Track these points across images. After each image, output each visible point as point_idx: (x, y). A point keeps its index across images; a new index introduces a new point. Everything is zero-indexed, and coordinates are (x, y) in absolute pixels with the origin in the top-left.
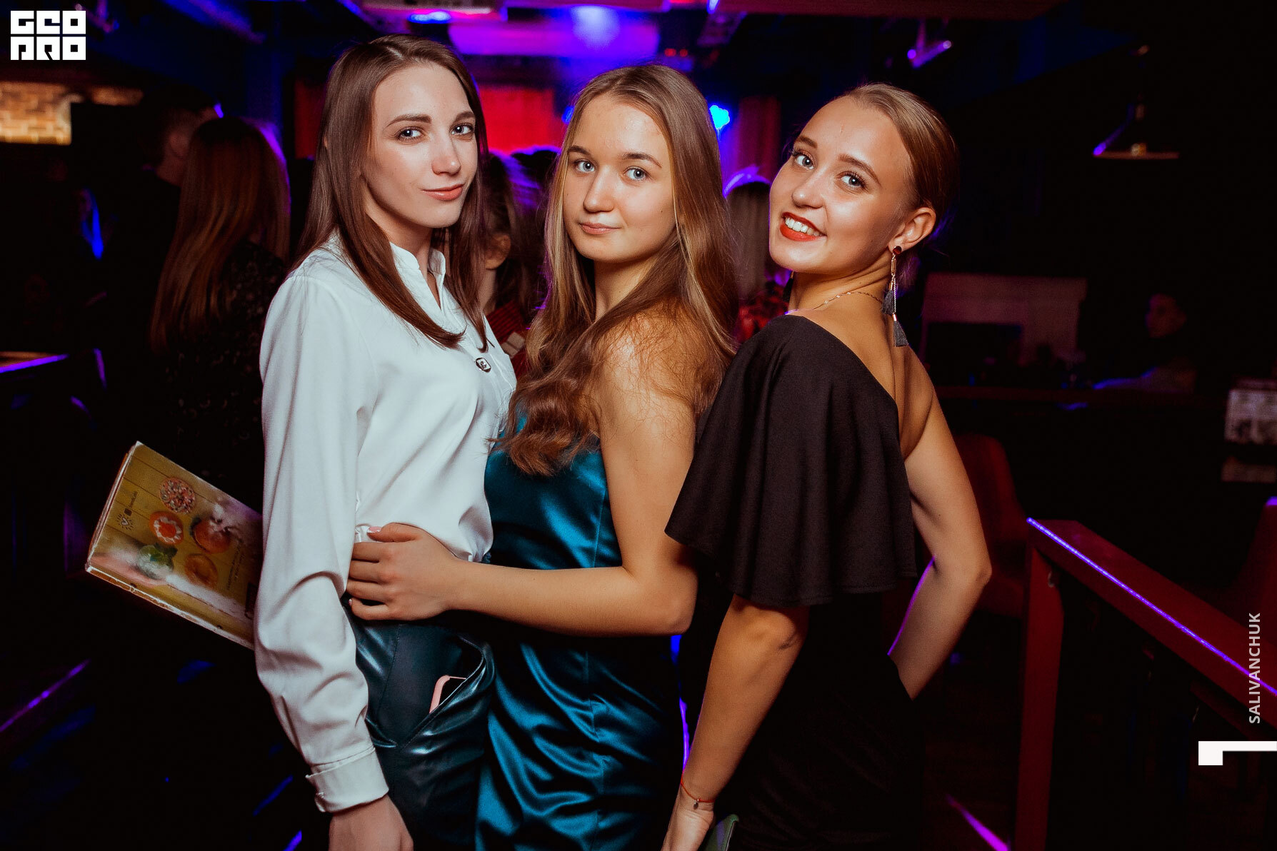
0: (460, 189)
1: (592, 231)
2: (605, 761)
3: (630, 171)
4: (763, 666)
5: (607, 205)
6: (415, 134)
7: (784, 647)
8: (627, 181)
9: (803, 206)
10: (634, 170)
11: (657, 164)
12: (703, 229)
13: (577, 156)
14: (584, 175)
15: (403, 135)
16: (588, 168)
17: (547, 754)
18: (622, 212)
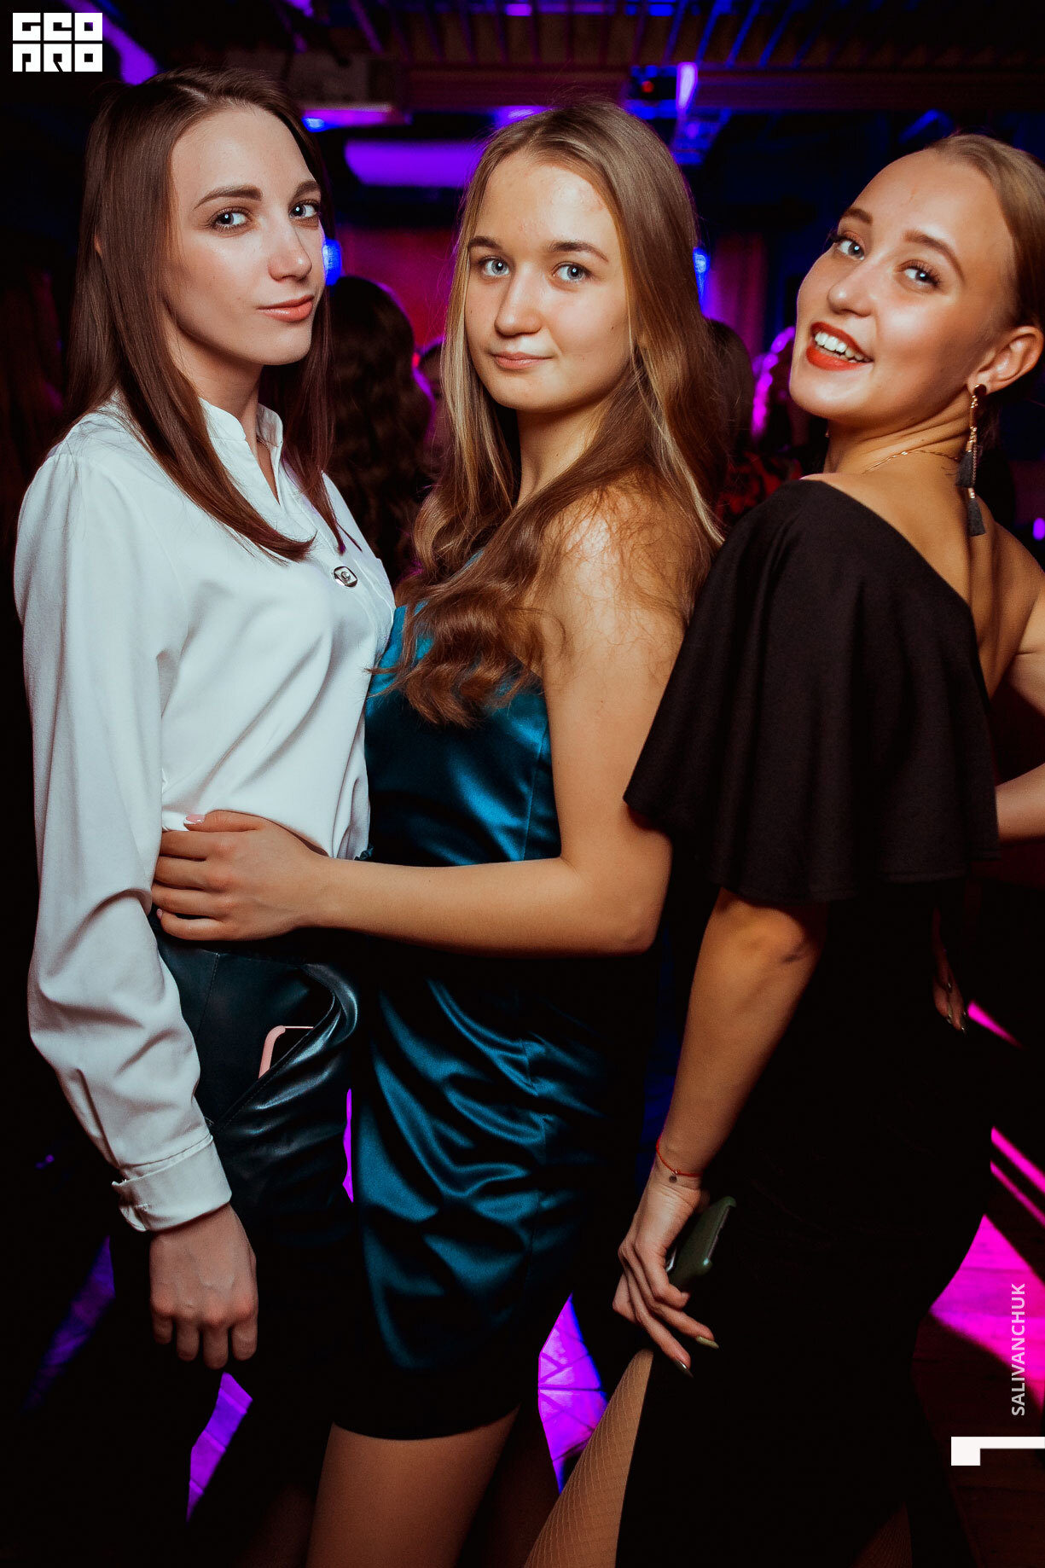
0: (310, 303)
1: (512, 365)
2: (545, 1120)
3: (562, 270)
4: (761, 987)
5: (530, 324)
6: (238, 219)
7: (789, 959)
8: (559, 285)
9: (843, 311)
10: (567, 268)
11: (602, 257)
12: (677, 352)
13: (481, 251)
14: (494, 281)
15: (219, 221)
16: (499, 269)
17: (466, 1113)
18: (553, 332)
